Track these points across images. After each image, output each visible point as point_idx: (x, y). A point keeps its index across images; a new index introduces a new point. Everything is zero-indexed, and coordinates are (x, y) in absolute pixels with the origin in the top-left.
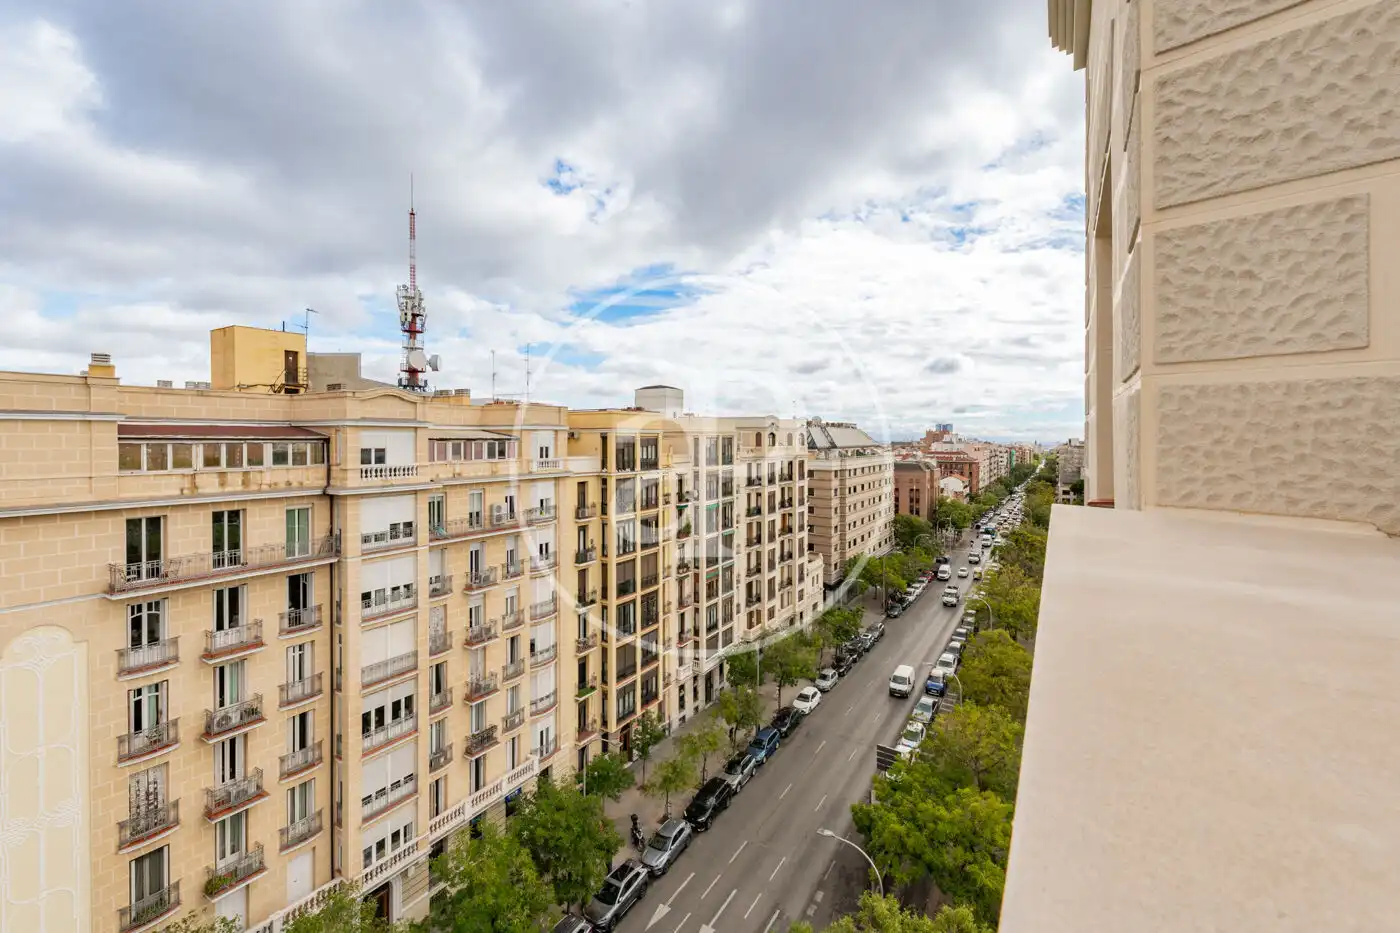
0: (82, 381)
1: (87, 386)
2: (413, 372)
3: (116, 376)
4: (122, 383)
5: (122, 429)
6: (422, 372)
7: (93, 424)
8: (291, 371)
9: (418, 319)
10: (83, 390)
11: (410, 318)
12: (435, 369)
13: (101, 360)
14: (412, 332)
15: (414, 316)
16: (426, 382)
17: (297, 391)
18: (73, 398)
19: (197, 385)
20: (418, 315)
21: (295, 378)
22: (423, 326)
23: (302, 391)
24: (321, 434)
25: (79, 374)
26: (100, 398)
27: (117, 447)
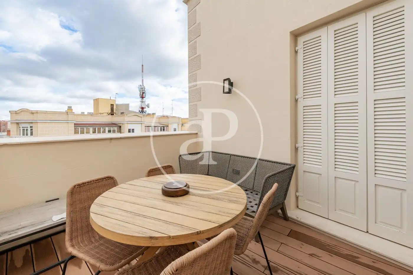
0: (67, 113)
1: (68, 114)
2: (143, 108)
3: (73, 112)
4: (75, 113)
5: (75, 124)
6: (145, 108)
7: (69, 123)
8: (112, 109)
9: (144, 94)
10: (67, 115)
11: (142, 94)
12: (148, 107)
13: (70, 108)
14: (142, 97)
15: (143, 93)
16: (146, 111)
17: (113, 114)
18: (65, 117)
19: (90, 113)
20: (144, 93)
21: (113, 111)
22: (145, 96)
23: (115, 114)
24: (118, 125)
25: (65, 111)
26: (70, 117)
27: (74, 129)
